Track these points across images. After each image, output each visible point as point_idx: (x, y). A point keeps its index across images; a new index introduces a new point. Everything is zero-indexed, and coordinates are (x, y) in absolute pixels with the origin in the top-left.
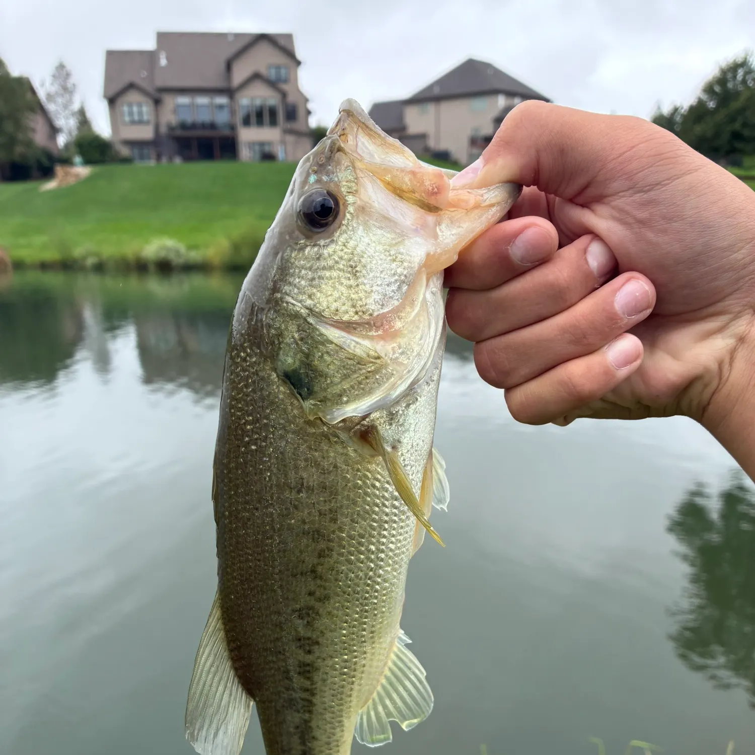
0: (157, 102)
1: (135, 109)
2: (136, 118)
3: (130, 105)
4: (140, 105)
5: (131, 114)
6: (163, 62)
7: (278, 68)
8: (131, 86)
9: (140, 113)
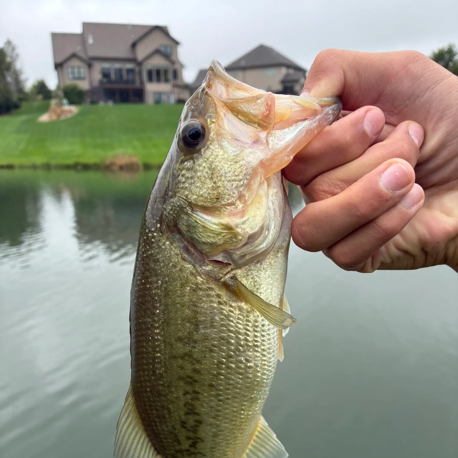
0: (90, 66)
1: (76, 70)
2: (76, 75)
3: (73, 68)
4: (79, 68)
5: (73, 73)
6: (91, 41)
7: (166, 47)
8: (74, 56)
9: (79, 73)
